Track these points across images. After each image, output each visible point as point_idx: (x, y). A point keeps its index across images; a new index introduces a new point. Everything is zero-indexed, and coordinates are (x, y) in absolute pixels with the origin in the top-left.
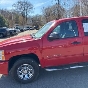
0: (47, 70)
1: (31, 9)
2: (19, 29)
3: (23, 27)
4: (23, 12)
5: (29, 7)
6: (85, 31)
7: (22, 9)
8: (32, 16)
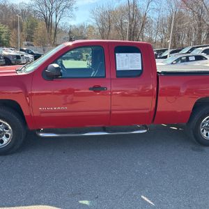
0: (41, 135)
1: (68, 7)
2: (32, 53)
3: (44, 50)
4: (48, 13)
5: (64, 4)
6: (118, 69)
7: (46, 6)
8: (71, 26)
